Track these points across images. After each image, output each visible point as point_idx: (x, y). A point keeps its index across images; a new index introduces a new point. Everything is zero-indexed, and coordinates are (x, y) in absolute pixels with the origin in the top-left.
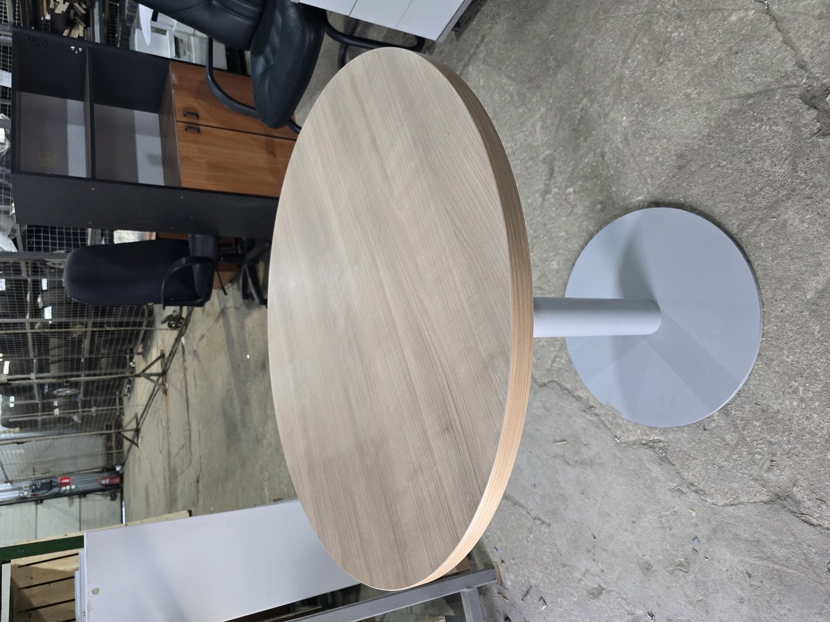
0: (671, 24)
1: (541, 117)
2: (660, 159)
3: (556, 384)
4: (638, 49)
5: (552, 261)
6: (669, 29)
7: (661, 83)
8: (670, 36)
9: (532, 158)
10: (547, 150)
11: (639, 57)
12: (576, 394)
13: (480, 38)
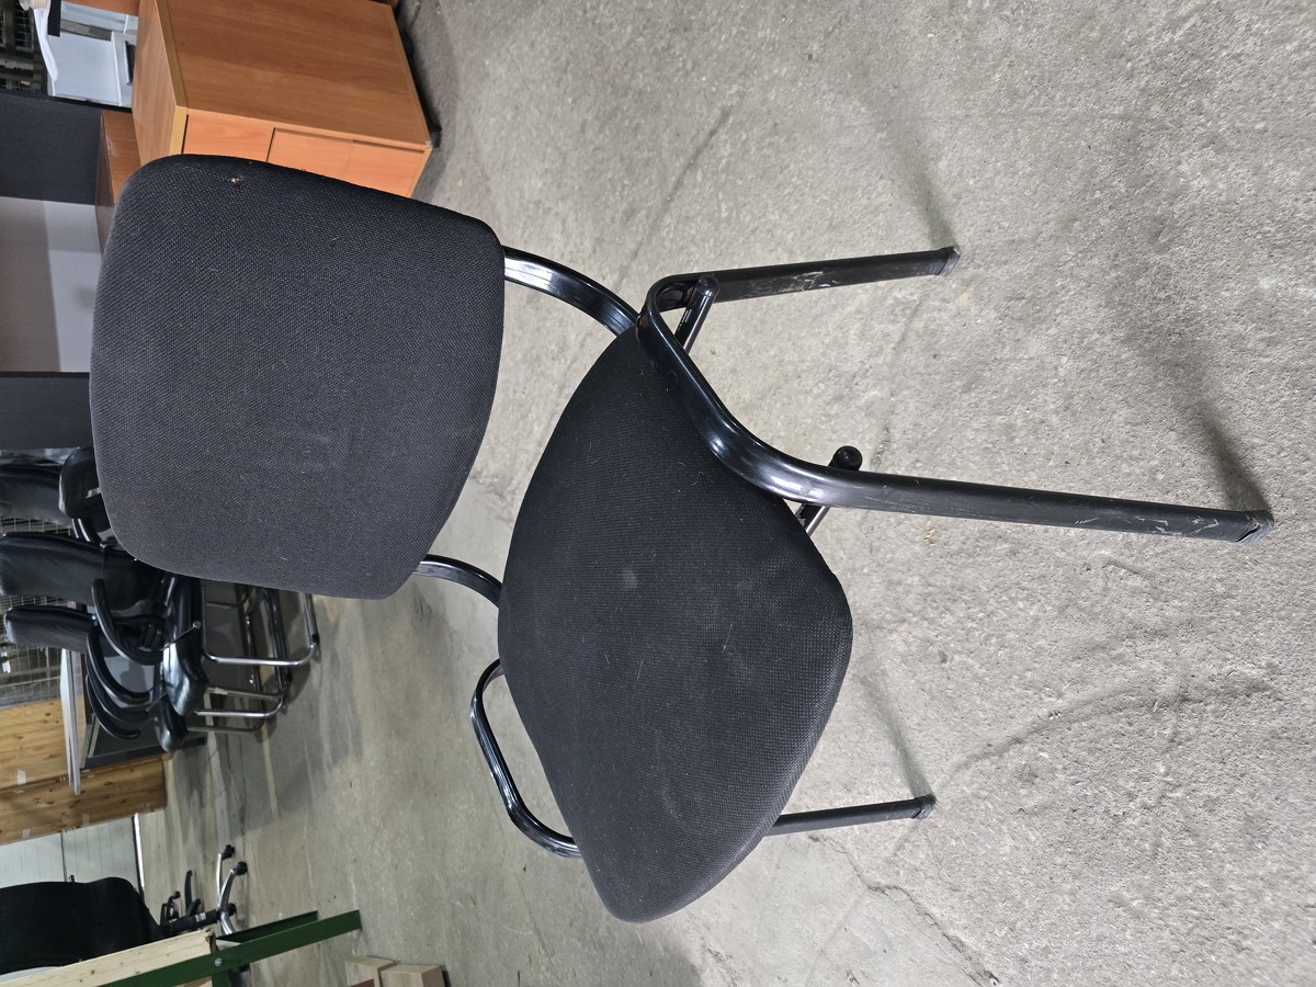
0: (1191, 155)
1: (858, 312)
2: (1160, 477)
3: (905, 896)
4: (1099, 201)
5: (890, 632)
6: (1184, 168)
7: (1162, 295)
8: (1186, 187)
9: (839, 398)
10: (874, 386)
11: (1103, 221)
12: (951, 932)
13: (717, 112)
